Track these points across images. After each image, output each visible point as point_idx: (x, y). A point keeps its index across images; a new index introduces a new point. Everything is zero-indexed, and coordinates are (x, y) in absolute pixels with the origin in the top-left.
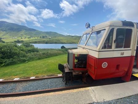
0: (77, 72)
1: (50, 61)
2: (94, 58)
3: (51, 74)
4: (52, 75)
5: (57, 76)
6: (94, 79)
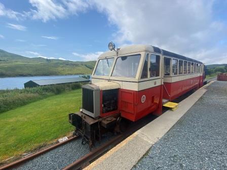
0: (109, 119)
1: (12, 120)
2: (133, 92)
3: (36, 145)
4: (40, 147)
5: (58, 142)
6: (134, 121)
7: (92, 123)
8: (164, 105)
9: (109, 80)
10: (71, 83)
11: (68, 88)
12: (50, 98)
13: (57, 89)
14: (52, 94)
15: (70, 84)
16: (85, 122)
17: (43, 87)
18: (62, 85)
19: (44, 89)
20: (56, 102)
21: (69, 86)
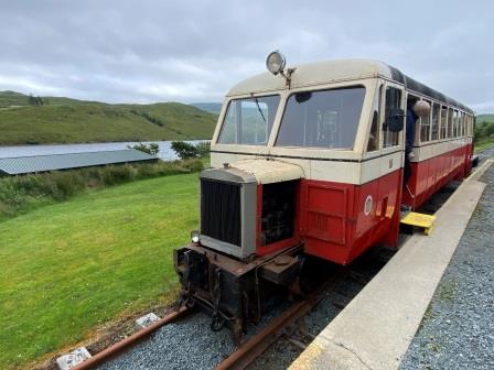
2: (345, 189)
7: (240, 272)
8: (402, 221)
9: (269, 157)
10: (102, 166)
11: (92, 181)
12: (39, 212)
13: (60, 187)
14: (44, 200)
15: (100, 171)
16: (221, 271)
17: (15, 180)
18: (77, 173)
19: (19, 186)
20: (55, 226)
21: (96, 176)
